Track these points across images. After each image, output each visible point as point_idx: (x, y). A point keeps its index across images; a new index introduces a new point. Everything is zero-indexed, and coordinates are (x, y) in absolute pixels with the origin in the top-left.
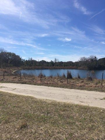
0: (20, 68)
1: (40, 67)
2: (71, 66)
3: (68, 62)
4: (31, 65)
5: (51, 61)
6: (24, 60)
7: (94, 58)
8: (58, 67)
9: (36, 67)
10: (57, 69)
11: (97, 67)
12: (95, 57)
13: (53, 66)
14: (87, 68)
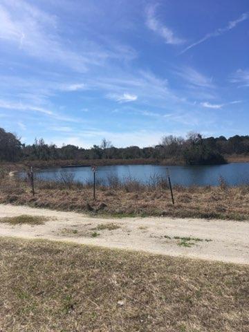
0: (20, 166)
1: (70, 161)
2: (141, 158)
3: (128, 148)
4: (47, 156)
5: (95, 146)
6: (24, 145)
7: (197, 137)
8: (113, 160)
9: (61, 161)
10: (110, 165)
11: (206, 158)
12: (200, 136)
13: (100, 158)
14: (183, 162)
